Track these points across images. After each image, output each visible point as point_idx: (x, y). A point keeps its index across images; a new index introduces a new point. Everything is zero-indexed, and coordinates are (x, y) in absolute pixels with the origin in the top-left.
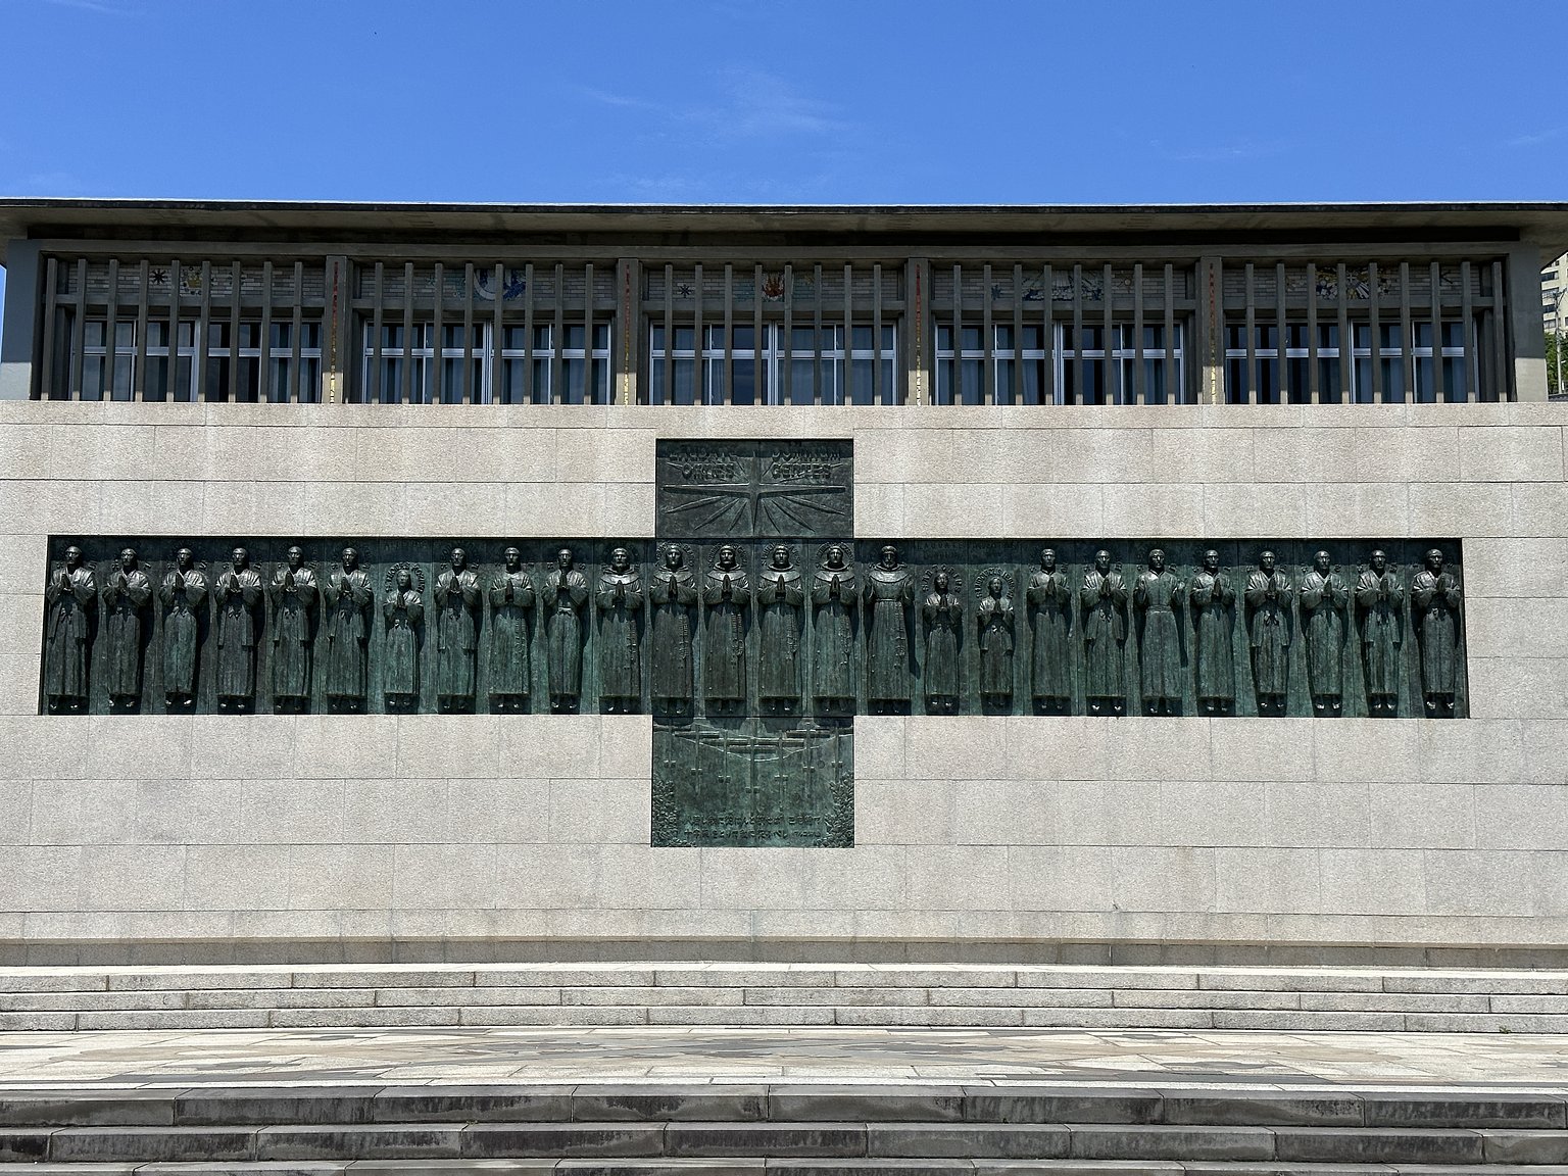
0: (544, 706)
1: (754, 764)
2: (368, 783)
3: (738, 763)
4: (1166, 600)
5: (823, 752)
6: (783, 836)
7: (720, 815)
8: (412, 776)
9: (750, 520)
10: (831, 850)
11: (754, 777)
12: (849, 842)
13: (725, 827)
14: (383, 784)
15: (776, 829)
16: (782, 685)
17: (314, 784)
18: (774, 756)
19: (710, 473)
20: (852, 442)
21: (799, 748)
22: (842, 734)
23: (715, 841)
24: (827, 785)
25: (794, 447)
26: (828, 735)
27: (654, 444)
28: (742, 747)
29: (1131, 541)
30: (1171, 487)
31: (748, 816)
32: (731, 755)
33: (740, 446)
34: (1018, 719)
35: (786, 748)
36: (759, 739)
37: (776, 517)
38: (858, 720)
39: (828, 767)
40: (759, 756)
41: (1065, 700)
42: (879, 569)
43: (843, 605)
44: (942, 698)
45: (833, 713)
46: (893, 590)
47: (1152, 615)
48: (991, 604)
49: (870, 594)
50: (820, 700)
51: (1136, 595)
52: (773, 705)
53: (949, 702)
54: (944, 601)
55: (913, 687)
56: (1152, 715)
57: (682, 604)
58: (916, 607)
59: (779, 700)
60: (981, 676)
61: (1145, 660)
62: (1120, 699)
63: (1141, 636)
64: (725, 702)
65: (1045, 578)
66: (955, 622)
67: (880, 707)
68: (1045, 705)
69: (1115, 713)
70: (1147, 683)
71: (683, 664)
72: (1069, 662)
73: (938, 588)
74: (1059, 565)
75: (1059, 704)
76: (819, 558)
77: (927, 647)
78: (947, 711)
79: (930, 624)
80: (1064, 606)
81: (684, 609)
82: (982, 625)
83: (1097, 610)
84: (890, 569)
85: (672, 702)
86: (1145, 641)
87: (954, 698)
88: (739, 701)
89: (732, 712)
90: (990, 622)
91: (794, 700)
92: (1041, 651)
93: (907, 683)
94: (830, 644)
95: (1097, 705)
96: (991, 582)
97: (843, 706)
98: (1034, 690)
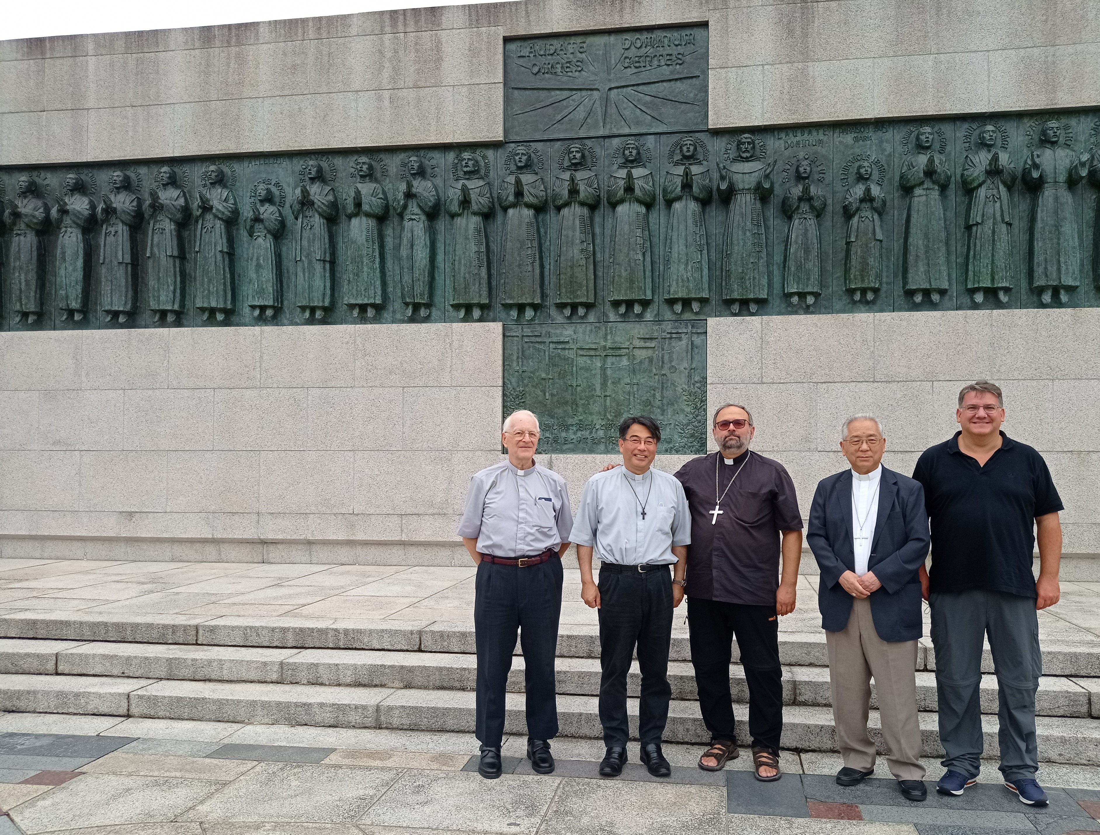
0: (398, 316)
1: (603, 369)
2: (235, 392)
3: (587, 369)
4: (1062, 178)
5: (675, 356)
7: (570, 421)
8: (275, 385)
9: (600, 117)
10: (682, 457)
11: (604, 384)
13: (575, 433)
14: (248, 392)
16: (631, 288)
17: (186, 393)
18: (625, 362)
19: (559, 70)
20: (704, 25)
21: (650, 352)
22: (695, 338)
23: (565, 447)
24: (679, 389)
25: (645, 36)
26: (680, 339)
27: (501, 42)
28: (592, 353)
29: (1019, 116)
30: (1070, 49)
31: (599, 423)
32: (582, 361)
33: (590, 40)
34: (887, 316)
35: (637, 352)
36: (609, 345)
37: (627, 113)
38: (712, 322)
39: (680, 372)
40: (609, 360)
41: (942, 292)
42: (735, 160)
43: (696, 199)
44: (802, 295)
45: (687, 316)
46: (750, 182)
47: (1048, 193)
48: (859, 191)
49: (724, 186)
50: (671, 302)
51: (1026, 174)
52: (622, 310)
53: (810, 300)
54: (806, 190)
55: (770, 285)
56: (1043, 306)
57: (528, 206)
58: (775, 201)
59: (630, 304)
60: (847, 271)
61: (1038, 245)
62: (1007, 290)
63: (1032, 220)
64: (574, 307)
65: (923, 160)
66: (819, 213)
67: (736, 308)
68: (918, 298)
69: (999, 305)
70: (1039, 271)
71: (530, 268)
72: (948, 252)
73: (799, 178)
74: (937, 146)
75: (935, 297)
76: (672, 154)
77: (787, 242)
78: (808, 310)
79: (790, 218)
80: (943, 188)
81: (531, 212)
82: (848, 214)
83: (982, 192)
84: (747, 160)
85: (521, 308)
86: (1039, 225)
87: (816, 295)
88: (589, 306)
89: (582, 318)
90: (858, 209)
91: (645, 304)
92: (916, 240)
93: (765, 281)
94: (682, 242)
95: (979, 298)
96: (860, 167)
97: (695, 306)
98: (905, 283)
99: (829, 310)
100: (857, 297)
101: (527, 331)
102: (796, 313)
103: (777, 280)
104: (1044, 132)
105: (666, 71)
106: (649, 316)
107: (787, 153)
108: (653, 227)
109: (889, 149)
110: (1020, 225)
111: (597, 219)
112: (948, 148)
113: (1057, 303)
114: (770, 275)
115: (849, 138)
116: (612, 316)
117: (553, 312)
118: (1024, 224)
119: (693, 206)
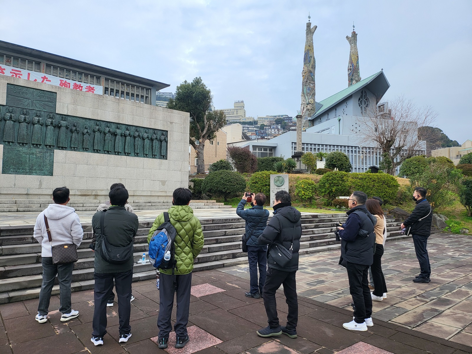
1: (29, 157)
3: (25, 157)
4: (120, 135)
5: (46, 156)
6: (36, 173)
7: (20, 168)
9: (31, 105)
10: (48, 176)
11: (29, 161)
12: (52, 175)
13: (21, 170)
15: (34, 171)
16: (38, 141)
18: (35, 156)
19: (21, 93)
20: (56, 93)
21: (41, 155)
22: (51, 153)
23: (19, 173)
24: (47, 163)
25: (42, 91)
26: (48, 153)
27: (7, 84)
28: (27, 154)
29: (114, 123)
30: (122, 114)
31: (27, 168)
32: (24, 155)
33: (29, 89)
34: (90, 153)
35: (37, 155)
36: (31, 152)
37: (37, 106)
38: (55, 150)
39: (48, 159)
40: (31, 156)
41: (100, 150)
42: (61, 120)
43: (53, 126)
44: (74, 148)
45: (49, 149)
46: (65, 125)
47: (118, 137)
48: (86, 130)
49: (60, 125)
50: (46, 146)
51: (114, 133)
52: (35, 146)
53: (76, 149)
54: (76, 129)
55: (68, 145)
56: (116, 155)
57: (12, 121)
58: (69, 129)
59: (37, 145)
60: (83, 144)
61: (116, 145)
62: (110, 151)
63: (115, 141)
64: (23, 144)
65: (97, 127)
66: (78, 133)
67: (60, 148)
68: (96, 151)
69: (109, 154)
70: (116, 149)
71: (12, 134)
72: (101, 144)
73: (74, 126)
74: (100, 125)
75: (99, 151)
76: (47, 116)
77: (71, 137)
78: (75, 150)
79: (72, 133)
80: (101, 133)
81: (13, 122)
82: (83, 134)
83: (107, 135)
84: (64, 121)
85: (9, 142)
86: (116, 141)
87: (77, 148)
88: (26, 144)
89: (24, 146)
90: (86, 134)
91: (40, 145)
92: (96, 141)
93: (67, 144)
94: (50, 134)
95: (106, 152)
96: (86, 126)
97: (52, 147)
98: (93, 148)
99: (79, 151)
100: (85, 149)
101: (10, 147)
102: (72, 151)
103: (69, 144)
104: (117, 126)
105: (47, 100)
106: (40, 147)
107: (72, 121)
108: (43, 130)
109: (91, 124)
110: (113, 141)
111: (29, 126)
112: (102, 126)
113: (118, 155)
114: (68, 143)
115: (84, 121)
116: (32, 146)
117: (17, 144)
118: (114, 141)
119: (52, 127)
